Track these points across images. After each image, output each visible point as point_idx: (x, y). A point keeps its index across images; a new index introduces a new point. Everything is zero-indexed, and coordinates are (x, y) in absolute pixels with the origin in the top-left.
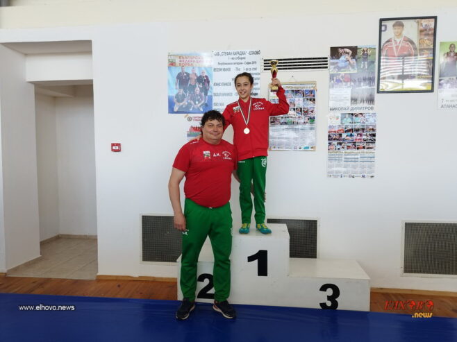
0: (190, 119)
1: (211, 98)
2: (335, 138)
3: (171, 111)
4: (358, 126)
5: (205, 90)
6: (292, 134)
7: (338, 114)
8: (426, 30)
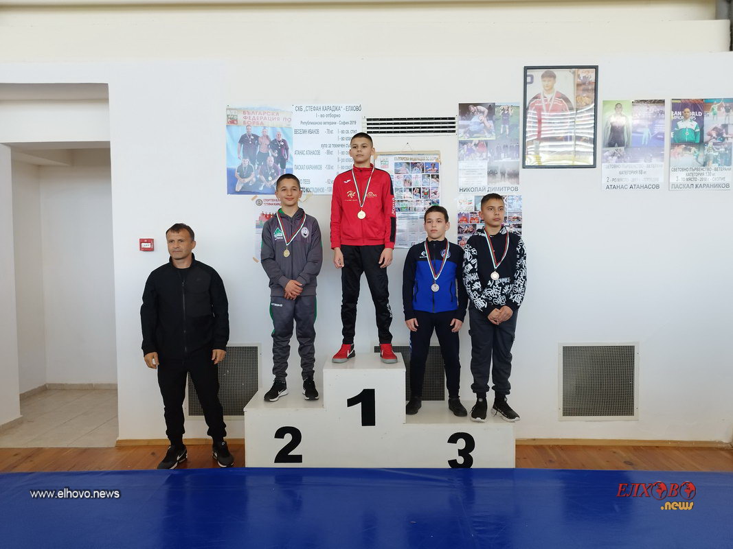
5: (282, 161)
7: (471, 196)
8: (584, 84)
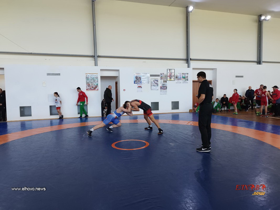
0: (138, 85)
1: (141, 81)
2: (161, 88)
3: (134, 83)
4: (164, 86)
5: (140, 79)
6: (155, 87)
7: (162, 84)
